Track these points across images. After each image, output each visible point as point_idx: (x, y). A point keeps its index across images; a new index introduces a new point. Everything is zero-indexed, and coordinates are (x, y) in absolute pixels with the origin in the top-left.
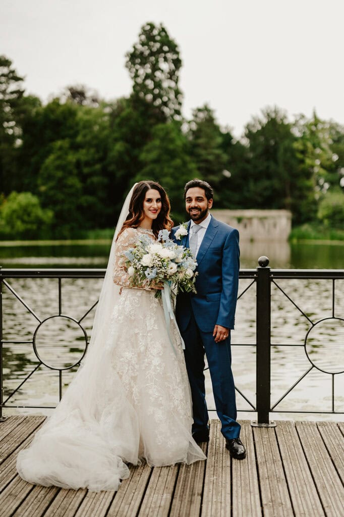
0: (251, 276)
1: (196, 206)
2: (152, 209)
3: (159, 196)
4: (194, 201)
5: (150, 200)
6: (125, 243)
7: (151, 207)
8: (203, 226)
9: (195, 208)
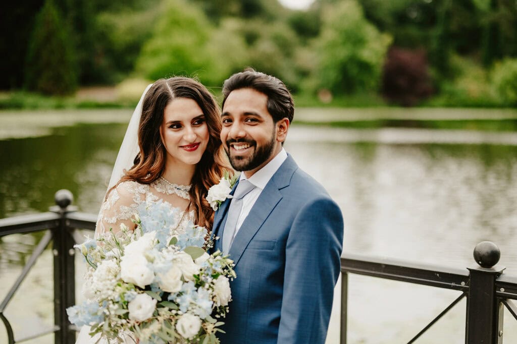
0: (453, 284)
2: (184, 144)
3: (198, 112)
4: (236, 122)
5: (178, 125)
6: (111, 216)
7: (181, 139)
8: (256, 185)
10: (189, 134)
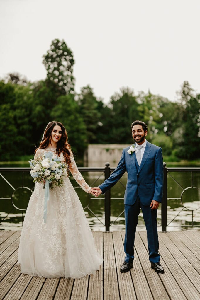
1: (138, 134)
4: (136, 132)
5: (56, 131)
7: (55, 135)
8: (143, 146)
9: (137, 136)
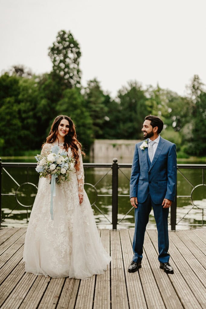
2: (63, 130)
5: (62, 125)
10: (64, 128)
